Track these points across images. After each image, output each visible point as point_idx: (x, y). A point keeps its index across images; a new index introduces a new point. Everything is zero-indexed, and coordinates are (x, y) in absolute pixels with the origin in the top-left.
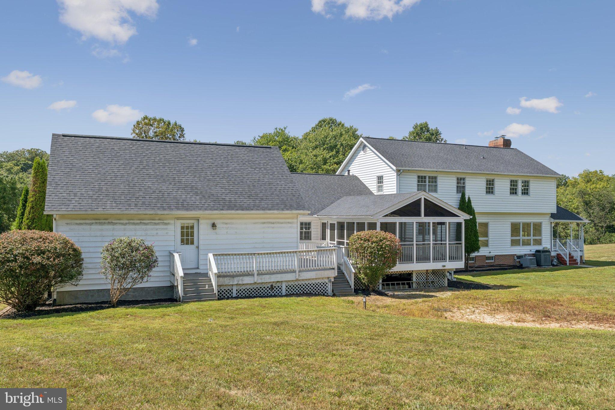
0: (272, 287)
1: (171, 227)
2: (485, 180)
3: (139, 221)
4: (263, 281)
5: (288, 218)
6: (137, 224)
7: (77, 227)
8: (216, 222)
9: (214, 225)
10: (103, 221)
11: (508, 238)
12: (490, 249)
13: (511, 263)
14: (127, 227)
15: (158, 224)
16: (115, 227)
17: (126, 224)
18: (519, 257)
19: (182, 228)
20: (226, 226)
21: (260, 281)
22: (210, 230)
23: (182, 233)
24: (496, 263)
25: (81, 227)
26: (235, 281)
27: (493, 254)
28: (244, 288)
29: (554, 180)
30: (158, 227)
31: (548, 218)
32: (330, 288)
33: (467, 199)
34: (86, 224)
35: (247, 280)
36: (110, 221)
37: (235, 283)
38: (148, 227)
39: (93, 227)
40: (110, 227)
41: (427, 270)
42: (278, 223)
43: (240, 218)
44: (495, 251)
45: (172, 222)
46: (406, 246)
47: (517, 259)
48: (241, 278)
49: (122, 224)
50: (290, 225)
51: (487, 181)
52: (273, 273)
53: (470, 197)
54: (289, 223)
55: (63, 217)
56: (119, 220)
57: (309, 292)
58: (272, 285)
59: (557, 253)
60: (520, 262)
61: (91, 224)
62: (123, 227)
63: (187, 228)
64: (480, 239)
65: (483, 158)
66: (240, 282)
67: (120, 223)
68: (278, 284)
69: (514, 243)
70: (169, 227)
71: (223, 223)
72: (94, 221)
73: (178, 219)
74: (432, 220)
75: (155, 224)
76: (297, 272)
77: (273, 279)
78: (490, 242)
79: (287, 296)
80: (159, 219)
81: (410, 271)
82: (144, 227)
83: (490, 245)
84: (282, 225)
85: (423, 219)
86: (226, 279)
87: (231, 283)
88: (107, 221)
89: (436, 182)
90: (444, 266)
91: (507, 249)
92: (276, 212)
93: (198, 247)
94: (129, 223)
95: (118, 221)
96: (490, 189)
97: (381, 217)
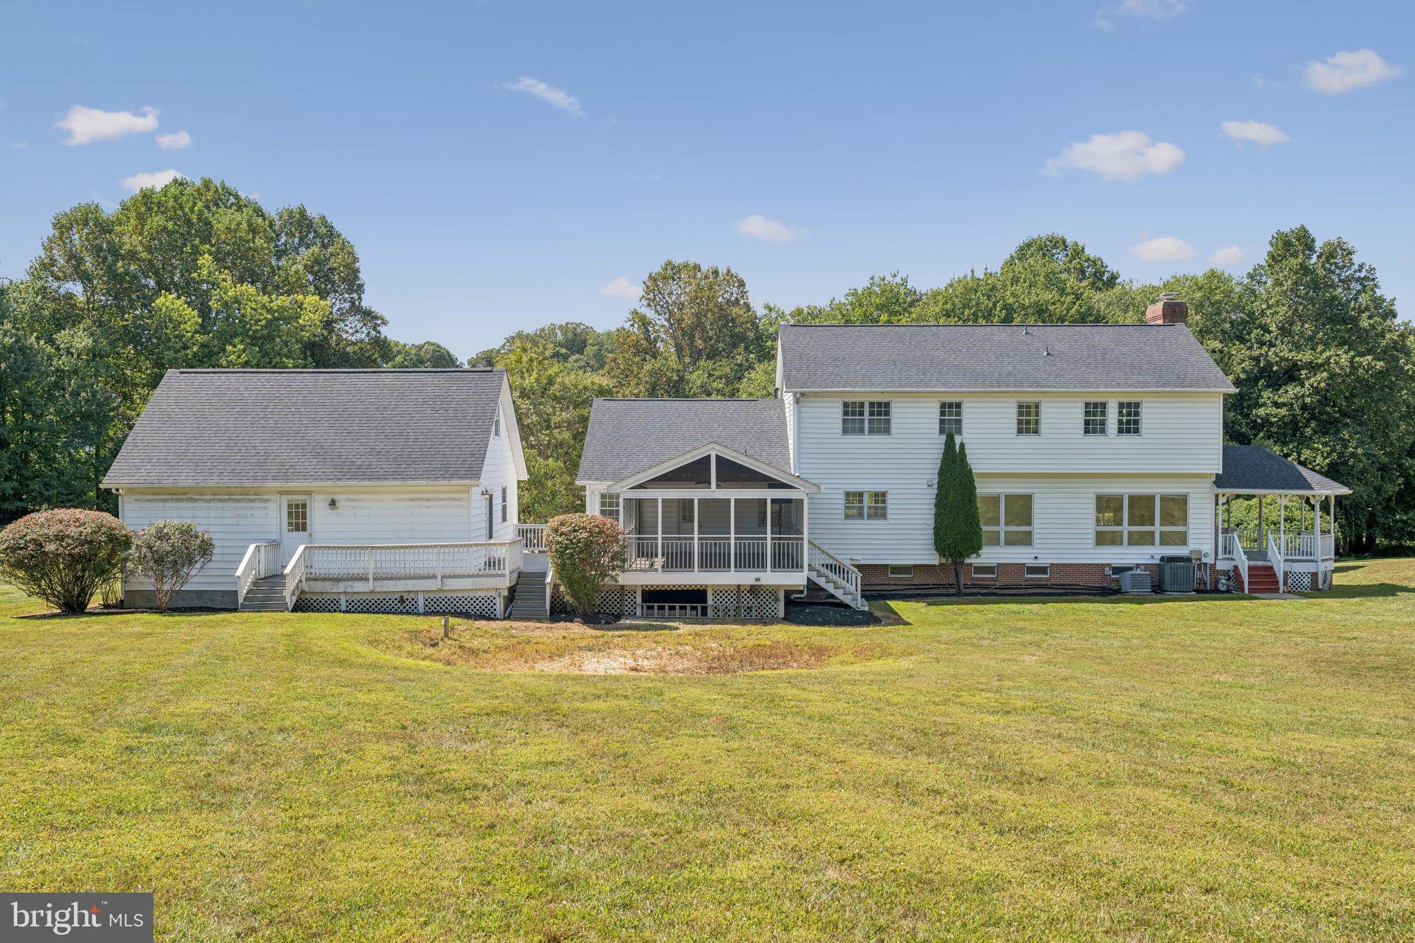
0: (402, 600)
1: (272, 506)
2: (1015, 406)
3: (227, 497)
4: (384, 590)
5: (453, 492)
6: (225, 501)
7: (147, 505)
8: (335, 498)
9: (333, 503)
10: (182, 497)
11: (1089, 526)
12: (1036, 551)
13: (1095, 581)
14: (212, 504)
15: (253, 501)
16: (196, 504)
17: (211, 500)
18: (1119, 570)
19: (290, 506)
20: (353, 503)
21: (378, 589)
22: (328, 511)
23: (290, 513)
24: (1053, 581)
25: (153, 505)
26: (342, 587)
27: (1044, 561)
28: (358, 599)
29: (1217, 399)
30: (253, 505)
31: (1208, 485)
32: (499, 606)
33: (957, 447)
34: (159, 500)
35: (359, 587)
36: (189, 496)
37: (342, 590)
38: (240, 505)
39: (169, 505)
40: (190, 505)
41: (739, 586)
42: (438, 499)
43: (373, 493)
44: (1050, 556)
45: (272, 497)
46: (683, 542)
47: (1113, 574)
48: (350, 583)
49: (205, 501)
50: (457, 503)
51: (1020, 407)
52: (400, 578)
53: (965, 441)
54: (454, 499)
55: (131, 491)
56: (201, 494)
57: (464, 610)
58: (402, 597)
59: (1234, 563)
60: (1117, 580)
61: (165, 501)
62: (206, 505)
63: (297, 506)
64: (984, 528)
65: (1048, 354)
66: (349, 590)
67: (202, 500)
68: (412, 596)
69: (1103, 539)
70: (269, 505)
71: (348, 500)
72: (169, 497)
73: (282, 493)
74: (733, 494)
75: (251, 501)
76: (439, 578)
77: (401, 586)
78: (1036, 536)
79: (426, 614)
80: (255, 494)
81: (701, 586)
82: (234, 505)
83: (1036, 541)
84: (444, 503)
85: (714, 492)
86: (326, 583)
87: (335, 590)
88: (186, 497)
89: (887, 413)
90: (758, 580)
91: (1086, 551)
92: (423, 482)
93: (311, 535)
94: (214, 500)
95: (200, 497)
96: (1028, 422)
97: (625, 489)
